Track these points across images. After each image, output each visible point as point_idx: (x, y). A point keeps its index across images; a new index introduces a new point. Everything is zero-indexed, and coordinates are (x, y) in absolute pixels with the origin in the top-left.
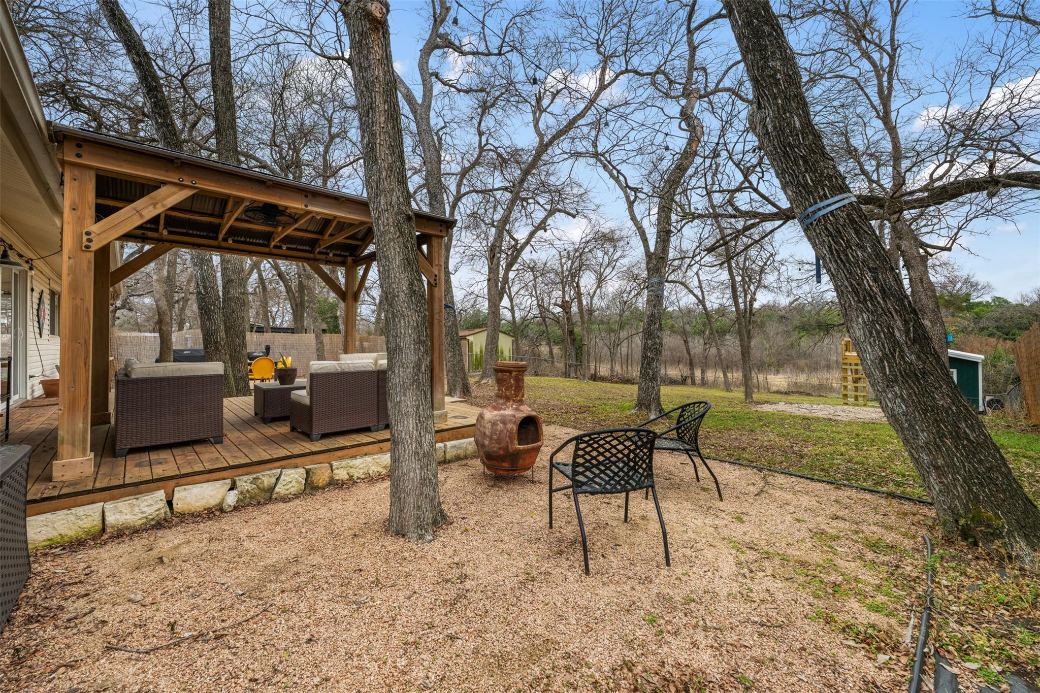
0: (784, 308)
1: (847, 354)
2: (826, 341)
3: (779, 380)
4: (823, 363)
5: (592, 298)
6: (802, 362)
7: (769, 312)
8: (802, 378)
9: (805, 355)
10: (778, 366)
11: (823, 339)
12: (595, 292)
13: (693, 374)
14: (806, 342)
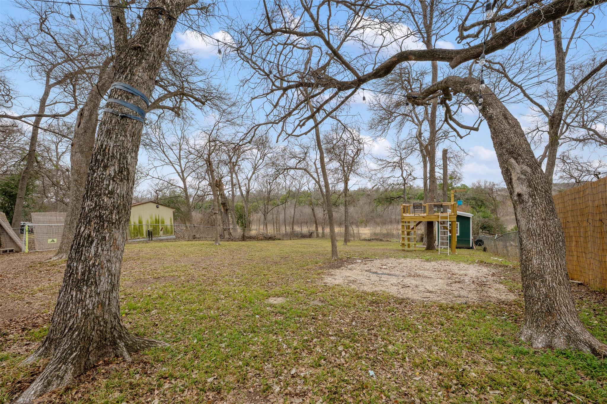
0: (370, 190)
1: (404, 215)
2: (390, 208)
3: (365, 231)
4: (388, 220)
5: (249, 181)
6: (378, 220)
7: (362, 193)
8: (378, 230)
9: (380, 216)
10: (365, 223)
11: (388, 207)
12: (251, 177)
13: (317, 230)
14: (380, 209)
